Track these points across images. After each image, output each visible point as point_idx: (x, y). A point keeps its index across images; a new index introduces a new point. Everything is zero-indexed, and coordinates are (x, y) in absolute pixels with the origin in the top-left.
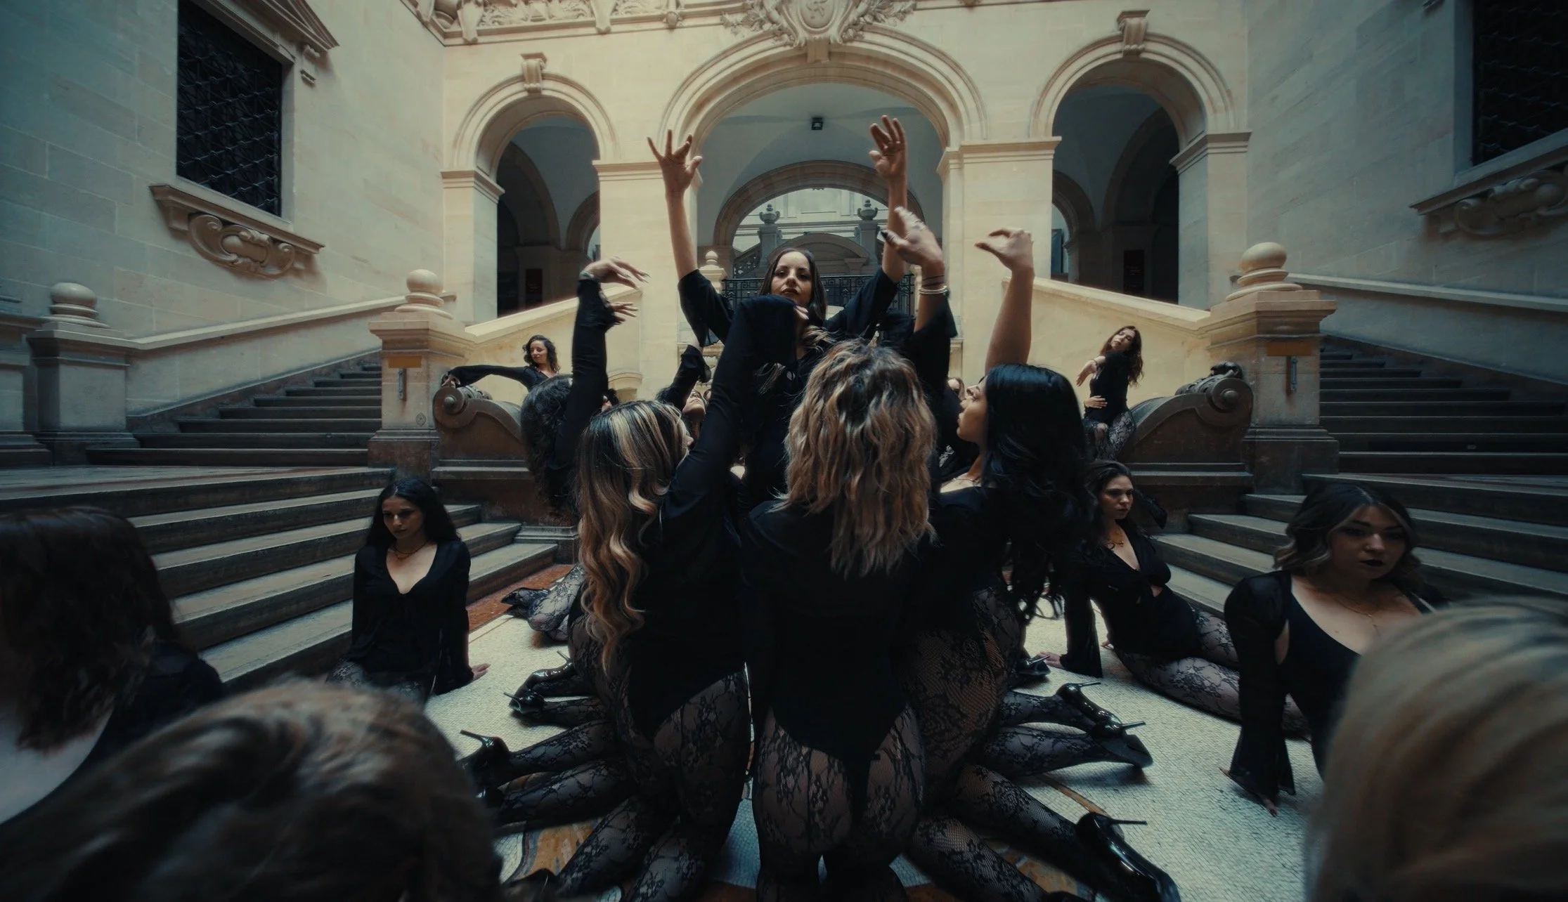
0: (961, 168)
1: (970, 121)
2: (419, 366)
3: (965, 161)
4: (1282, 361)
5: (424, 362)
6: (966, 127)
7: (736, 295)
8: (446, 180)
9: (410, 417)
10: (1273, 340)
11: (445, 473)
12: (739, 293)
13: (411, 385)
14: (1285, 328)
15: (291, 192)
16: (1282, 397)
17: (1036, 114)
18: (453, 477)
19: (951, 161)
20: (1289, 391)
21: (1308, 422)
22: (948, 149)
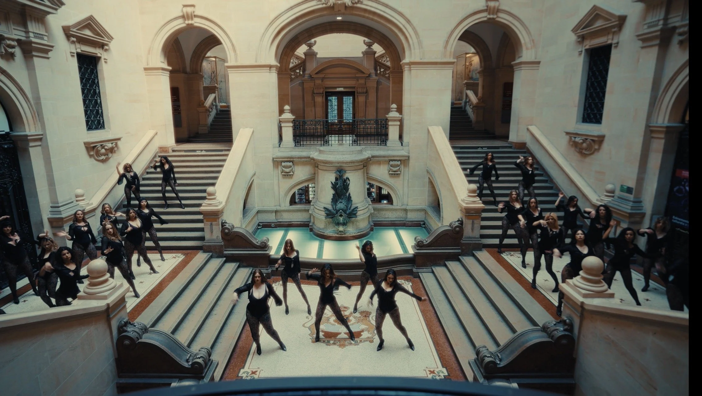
0: (410, 70)
1: (414, 49)
2: (216, 221)
3: (412, 68)
4: (471, 221)
5: (217, 220)
6: (413, 51)
7: (300, 128)
8: (146, 71)
9: (214, 237)
10: (469, 215)
11: (228, 254)
12: (301, 127)
13: (214, 227)
14: (472, 212)
15: (108, 117)
16: (470, 230)
17: (445, 47)
18: (231, 255)
19: (406, 66)
20: (472, 229)
21: (476, 237)
22: (404, 61)
